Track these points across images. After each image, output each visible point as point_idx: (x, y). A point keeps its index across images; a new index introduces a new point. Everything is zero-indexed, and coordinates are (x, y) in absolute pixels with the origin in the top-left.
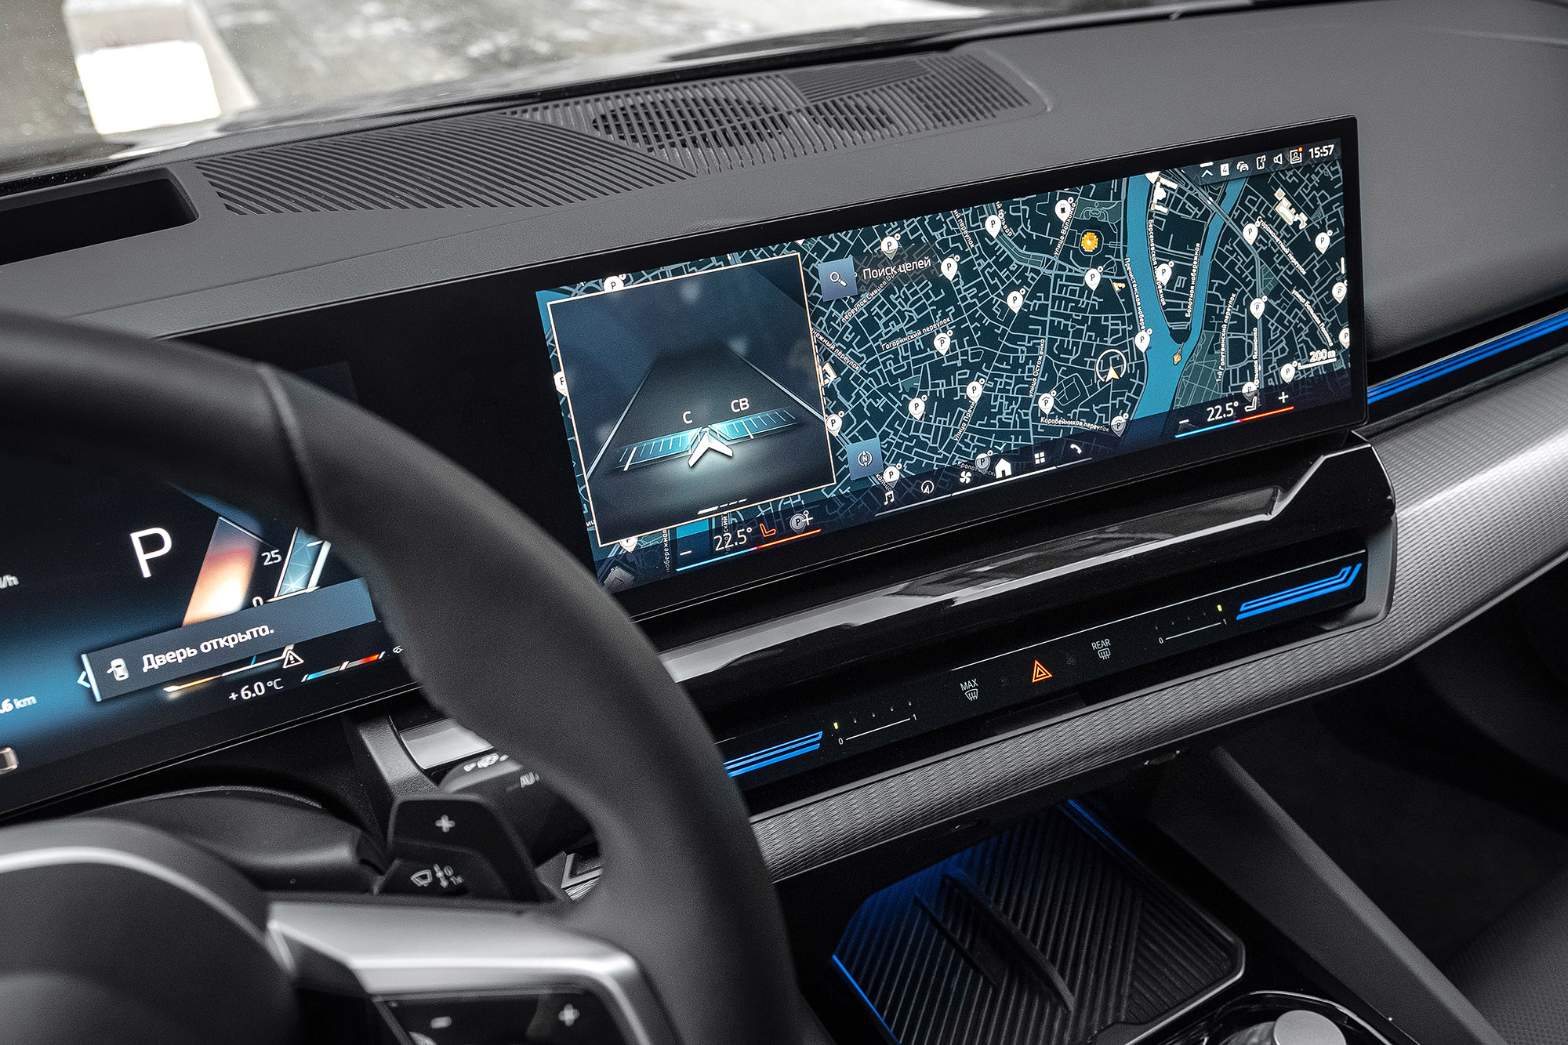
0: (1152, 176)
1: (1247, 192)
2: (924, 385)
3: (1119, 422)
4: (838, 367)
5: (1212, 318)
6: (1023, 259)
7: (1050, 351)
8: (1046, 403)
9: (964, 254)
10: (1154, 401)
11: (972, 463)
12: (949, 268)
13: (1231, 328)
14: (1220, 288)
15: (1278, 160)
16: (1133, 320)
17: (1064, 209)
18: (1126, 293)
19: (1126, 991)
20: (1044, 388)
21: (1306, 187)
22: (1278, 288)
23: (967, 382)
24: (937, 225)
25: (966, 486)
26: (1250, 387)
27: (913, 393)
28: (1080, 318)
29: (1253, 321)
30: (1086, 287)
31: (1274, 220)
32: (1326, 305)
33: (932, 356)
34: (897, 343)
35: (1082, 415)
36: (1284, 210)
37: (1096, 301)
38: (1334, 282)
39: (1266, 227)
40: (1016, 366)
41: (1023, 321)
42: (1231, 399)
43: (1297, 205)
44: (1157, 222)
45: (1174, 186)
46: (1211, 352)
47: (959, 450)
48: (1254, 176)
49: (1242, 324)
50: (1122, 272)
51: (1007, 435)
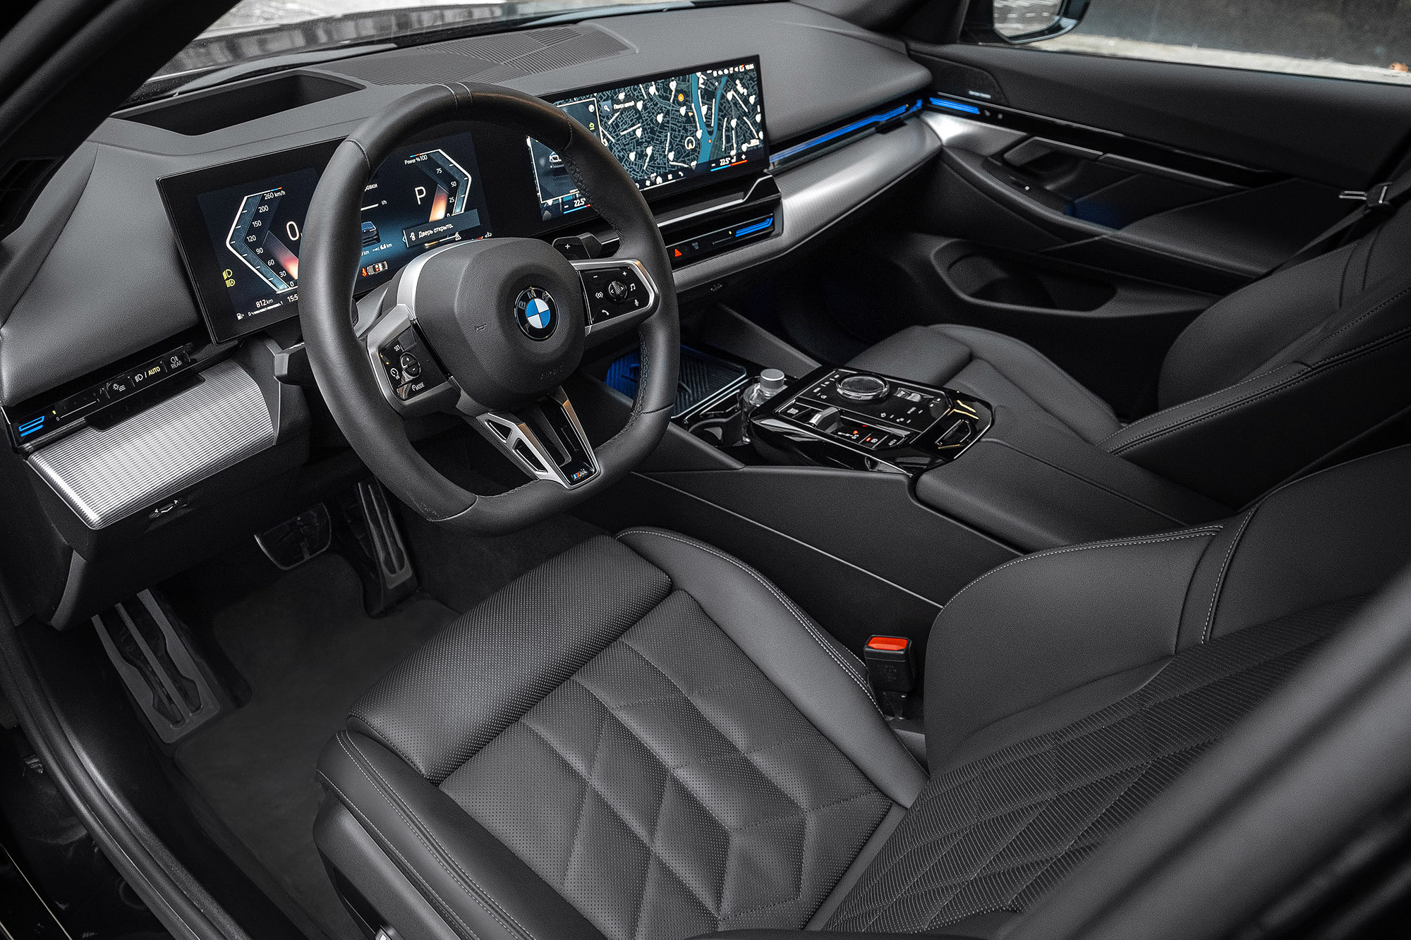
0: (699, 74)
1: (728, 81)
2: (634, 148)
3: (694, 164)
4: (608, 140)
5: (720, 126)
6: (661, 103)
7: (671, 137)
8: (671, 156)
9: (644, 101)
10: (704, 157)
11: (650, 178)
12: (640, 105)
13: (726, 131)
14: (721, 116)
15: (736, 69)
16: (696, 127)
17: (673, 85)
18: (693, 116)
19: (707, 386)
20: (670, 151)
21: (746, 79)
22: (739, 116)
23: (646, 147)
24: (635, 90)
25: (648, 187)
26: (733, 153)
27: (631, 151)
28: (680, 125)
29: (732, 129)
30: (680, 114)
31: (736, 91)
32: (755, 123)
33: (635, 138)
34: (625, 132)
35: (682, 161)
36: (739, 87)
37: (684, 119)
38: (756, 115)
39: (734, 94)
40: (661, 143)
41: (663, 126)
42: (728, 157)
43: (744, 86)
44: (701, 91)
45: (706, 78)
46: (720, 139)
47: (645, 173)
48: (729, 75)
49: (729, 129)
50: (691, 109)
51: (659, 168)
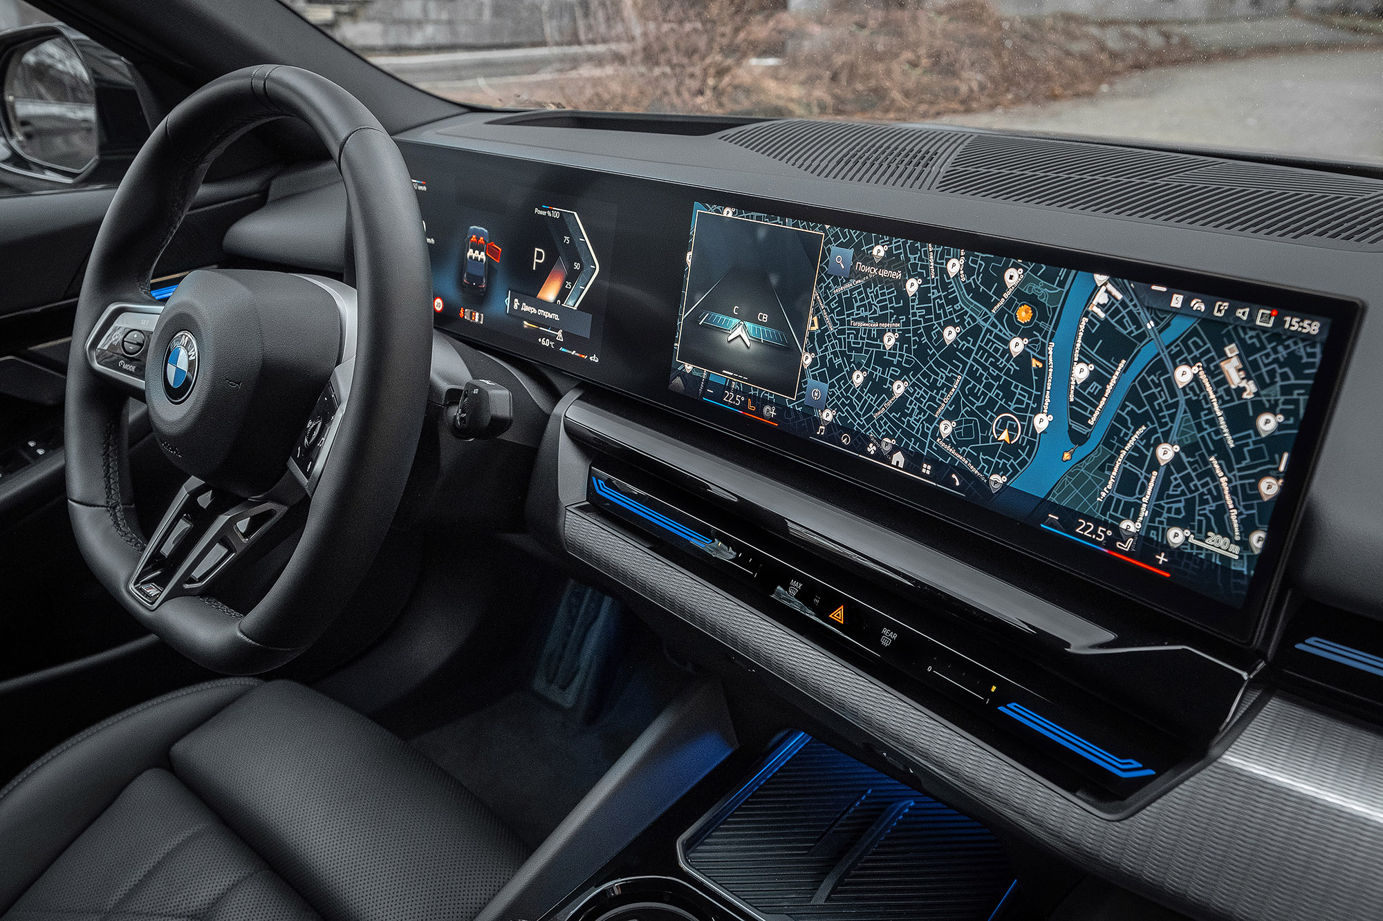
0: (1100, 279)
1: (1194, 333)
2: (868, 365)
3: (998, 479)
4: (821, 322)
5: (1114, 438)
6: (968, 303)
7: (962, 388)
8: (946, 428)
9: (925, 281)
10: (1033, 481)
11: (880, 441)
12: (912, 286)
13: (1129, 458)
14: (1131, 413)
15: (1242, 313)
16: (1039, 400)
17: (1013, 277)
18: (1041, 372)
20: (948, 415)
21: (1267, 356)
22: (1195, 446)
23: (898, 378)
24: (914, 250)
25: (868, 455)
26: (1129, 526)
27: (859, 366)
28: (995, 374)
29: (1155, 464)
30: (1008, 351)
31: (1215, 372)
32: (1247, 494)
33: (879, 346)
34: (861, 324)
35: (969, 456)
36: (1232, 369)
37: (1014, 367)
38: (1265, 474)
39: (1203, 376)
40: (933, 386)
41: (950, 353)
42: (1105, 524)
43: (1249, 369)
44: (1090, 323)
45: (1119, 296)
46: (1102, 469)
47: (874, 425)
48: (1207, 321)
49: (1143, 458)
50: (1043, 352)
51: (909, 436)
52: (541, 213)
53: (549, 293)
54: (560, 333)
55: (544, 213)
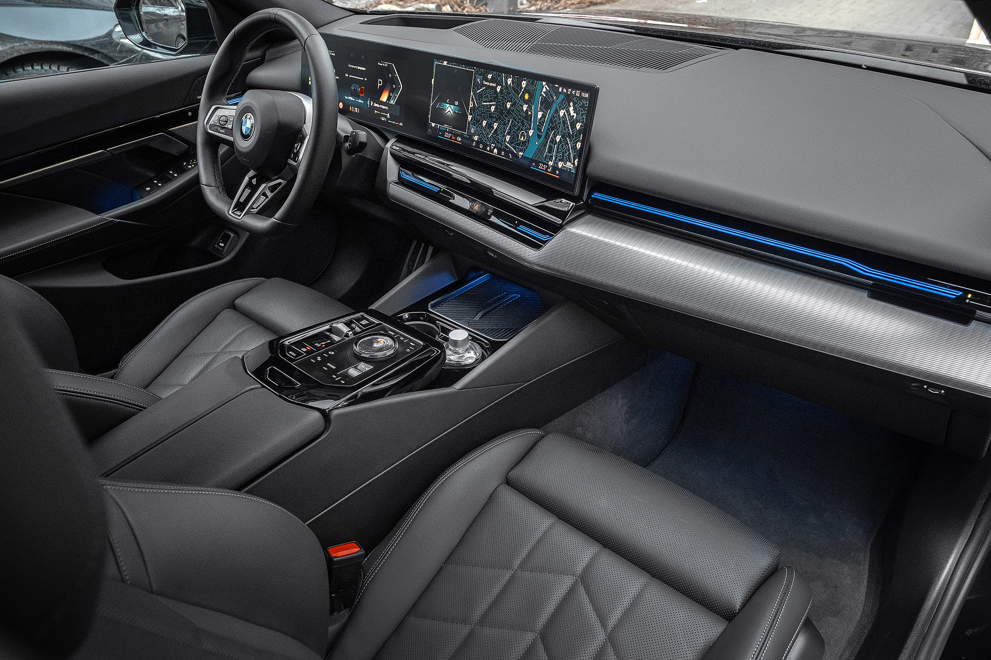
0: (544, 83)
1: (564, 99)
2: (487, 118)
3: (521, 154)
4: (474, 103)
5: (547, 135)
6: (513, 94)
7: (512, 124)
8: (508, 138)
9: (502, 87)
10: (530, 153)
11: (491, 145)
12: (499, 89)
13: (550, 141)
14: (551, 127)
15: (573, 92)
16: (530, 125)
17: (524, 84)
18: (531, 115)
20: (508, 134)
21: (578, 105)
22: (564, 135)
23: (495, 122)
24: (499, 76)
25: (487, 151)
26: (551, 163)
27: (484, 119)
28: (520, 118)
29: (556, 142)
30: (523, 109)
31: (568, 111)
32: (574, 148)
33: (490, 111)
34: (485, 104)
35: (514, 147)
36: (571, 109)
37: (524, 115)
38: (578, 141)
39: (566, 113)
40: (504, 124)
41: (509, 111)
42: (545, 164)
43: (575, 110)
44: (542, 98)
45: (548, 89)
46: (544, 146)
47: (489, 140)
48: (566, 95)
49: (553, 141)
50: (531, 109)
51: (498, 142)
52: (380, 64)
53: (384, 98)
54: (388, 115)
55: (382, 64)
